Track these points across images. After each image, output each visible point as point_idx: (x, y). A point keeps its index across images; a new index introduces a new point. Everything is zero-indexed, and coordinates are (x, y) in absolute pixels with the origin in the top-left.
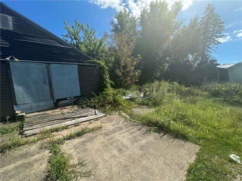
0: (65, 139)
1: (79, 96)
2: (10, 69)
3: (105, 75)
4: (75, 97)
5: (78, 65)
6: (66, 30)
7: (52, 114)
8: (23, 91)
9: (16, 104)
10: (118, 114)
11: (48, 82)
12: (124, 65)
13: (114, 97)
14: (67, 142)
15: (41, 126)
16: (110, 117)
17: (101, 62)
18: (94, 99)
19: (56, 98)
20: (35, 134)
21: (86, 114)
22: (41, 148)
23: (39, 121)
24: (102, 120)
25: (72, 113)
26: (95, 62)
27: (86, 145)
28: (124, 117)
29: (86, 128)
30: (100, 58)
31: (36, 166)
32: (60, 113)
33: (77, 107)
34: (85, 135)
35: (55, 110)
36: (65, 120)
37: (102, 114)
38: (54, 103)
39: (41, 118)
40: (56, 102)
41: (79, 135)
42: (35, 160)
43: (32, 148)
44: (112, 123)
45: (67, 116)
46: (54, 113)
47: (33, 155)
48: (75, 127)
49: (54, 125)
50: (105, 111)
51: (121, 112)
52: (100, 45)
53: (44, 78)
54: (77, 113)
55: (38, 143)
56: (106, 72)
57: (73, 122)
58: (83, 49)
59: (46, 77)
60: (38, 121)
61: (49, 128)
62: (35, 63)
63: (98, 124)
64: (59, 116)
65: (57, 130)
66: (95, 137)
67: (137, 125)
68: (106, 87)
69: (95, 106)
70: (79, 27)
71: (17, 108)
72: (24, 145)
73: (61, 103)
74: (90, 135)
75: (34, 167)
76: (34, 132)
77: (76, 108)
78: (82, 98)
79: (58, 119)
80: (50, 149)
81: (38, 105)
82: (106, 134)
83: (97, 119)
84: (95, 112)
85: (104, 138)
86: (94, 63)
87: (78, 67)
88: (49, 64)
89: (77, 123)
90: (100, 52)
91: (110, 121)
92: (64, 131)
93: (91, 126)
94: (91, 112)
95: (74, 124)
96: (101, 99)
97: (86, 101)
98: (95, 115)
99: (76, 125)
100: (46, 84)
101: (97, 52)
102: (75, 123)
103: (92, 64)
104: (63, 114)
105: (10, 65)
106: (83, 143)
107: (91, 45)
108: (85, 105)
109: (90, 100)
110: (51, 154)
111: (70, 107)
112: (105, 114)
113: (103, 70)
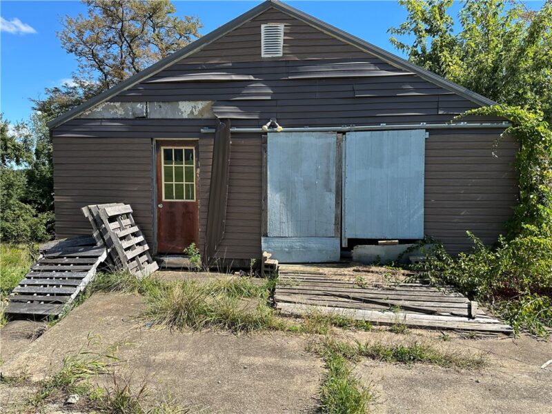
0: (361, 353)
1: (416, 238)
2: (266, 151)
3: (539, 164)
4: (402, 241)
5: (427, 130)
7: (335, 278)
8: (282, 204)
9: (266, 235)
11: (333, 186)
14: (369, 362)
15: (309, 302)
16: (533, 343)
17: (523, 112)
18: (470, 260)
19: (349, 233)
20: (297, 316)
21: (432, 304)
22: (309, 351)
23: (305, 288)
24: (494, 344)
25: (387, 289)
26: (495, 113)
27: (417, 392)
29: (428, 349)
30: (525, 93)
31: (299, 379)
32: (353, 280)
33: (408, 275)
34: (418, 365)
35: (342, 269)
36: (365, 304)
37: (496, 321)
38: (342, 249)
39: (308, 280)
40: (347, 246)
41: (401, 357)
42: (297, 369)
43: (291, 343)
44: (535, 368)
45: (371, 295)
46: (339, 277)
47: (293, 358)
48: (393, 334)
49: (337, 309)
50: (514, 316)
52: (532, 38)
53: (328, 173)
54: (403, 293)
55: (301, 336)
56: (543, 154)
57: (388, 316)
59: (333, 170)
60: (301, 287)
61: (325, 311)
62: (314, 133)
63: (473, 349)
64: (350, 290)
65: (343, 324)
66: (451, 383)
68: (536, 218)
69: (474, 285)
71: (266, 245)
72: (277, 329)
73: (359, 250)
74: (438, 371)
75: (295, 380)
76: (295, 311)
77: (402, 278)
78: (427, 246)
79: (348, 298)
80: (326, 361)
81: (307, 245)
82: (494, 391)
83: (472, 334)
84: (469, 308)
85: (484, 398)
86: (494, 117)
87: (427, 136)
88: (344, 133)
89: (399, 325)
90: (527, 71)
92: (360, 332)
93: (442, 348)
94: (452, 305)
95: (391, 324)
96: (506, 263)
97: (440, 259)
98: (466, 319)
99: (395, 328)
100: (330, 191)
101: (514, 70)
102: (393, 321)
103: (481, 121)
104: (362, 286)
105: (268, 142)
106: (411, 383)
107: (492, 45)
108: (433, 275)
109: (456, 258)
110: (327, 371)
111: (383, 269)
112: (508, 326)
113: (533, 145)
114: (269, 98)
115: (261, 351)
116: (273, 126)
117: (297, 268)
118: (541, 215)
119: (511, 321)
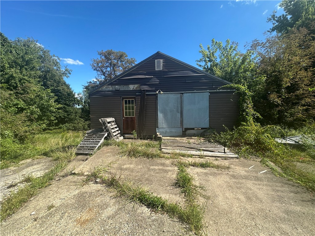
0: (190, 165)
1: (207, 127)
2: (157, 100)
3: (246, 103)
4: (202, 129)
5: (209, 92)
6: (201, 53)
7: (180, 141)
8: (163, 117)
9: (158, 127)
10: (261, 162)
11: (180, 111)
12: (289, 85)
13: (257, 136)
14: (192, 167)
15: (172, 149)
16: (246, 161)
17: (240, 86)
18: (224, 134)
19: (185, 127)
20: (169, 153)
21: (212, 149)
22: (173, 164)
23: (171, 144)
24: (232, 161)
25: (198, 144)
26: (231, 86)
27: (208, 177)
28: (271, 168)
29: (211, 163)
30: (241, 80)
31: (170, 173)
32: (186, 141)
33: (204, 140)
34: (208, 168)
35: (183, 138)
36: (191, 149)
37: (233, 154)
38: (183, 131)
39: (172, 142)
41: (202, 166)
42: (169, 170)
43: (167, 162)
44: (247, 169)
45: (192, 146)
46: (182, 141)
47: (168, 167)
49: (181, 151)
50: (239, 152)
51: (266, 159)
52: (243, 62)
53: (178, 107)
54: (203, 145)
55: (170, 160)
56: (247, 100)
57: (198, 153)
58: (218, 72)
59: (179, 106)
61: (178, 151)
62: (173, 94)
63: (226, 163)
64: (186, 145)
65: (183, 156)
66: (219, 174)
67: (293, 186)
68: (246, 120)
69: (226, 142)
70: (216, 46)
71: (158, 131)
72: (162, 158)
73: (188, 132)
74: (215, 170)
75: (168, 174)
76: (168, 152)
77: (202, 140)
78: (210, 130)
79: (185, 147)
80: (178, 167)
81: (171, 130)
82: (234, 176)
83: (226, 158)
84: (224, 150)
85: (230, 179)
86: (231, 88)
87: (210, 95)
88: (183, 94)
90: (241, 73)
91: (244, 165)
92: (189, 158)
93: (216, 163)
94: (219, 149)
95: (199, 156)
96: (236, 135)
97: (214, 134)
98: (223, 153)
99: (201, 157)
100: (179, 112)
101: (237, 73)
102: (200, 154)
103: (227, 89)
104: (189, 143)
105: (158, 97)
106: (206, 174)
107: (230, 65)
108: (212, 139)
109: (220, 134)
110: (179, 171)
111: (196, 138)
112: (237, 156)
113: (244, 97)
114: (158, 83)
115: (157, 164)
116: (159, 92)
117: (168, 138)
118: (247, 119)
119: (238, 154)
